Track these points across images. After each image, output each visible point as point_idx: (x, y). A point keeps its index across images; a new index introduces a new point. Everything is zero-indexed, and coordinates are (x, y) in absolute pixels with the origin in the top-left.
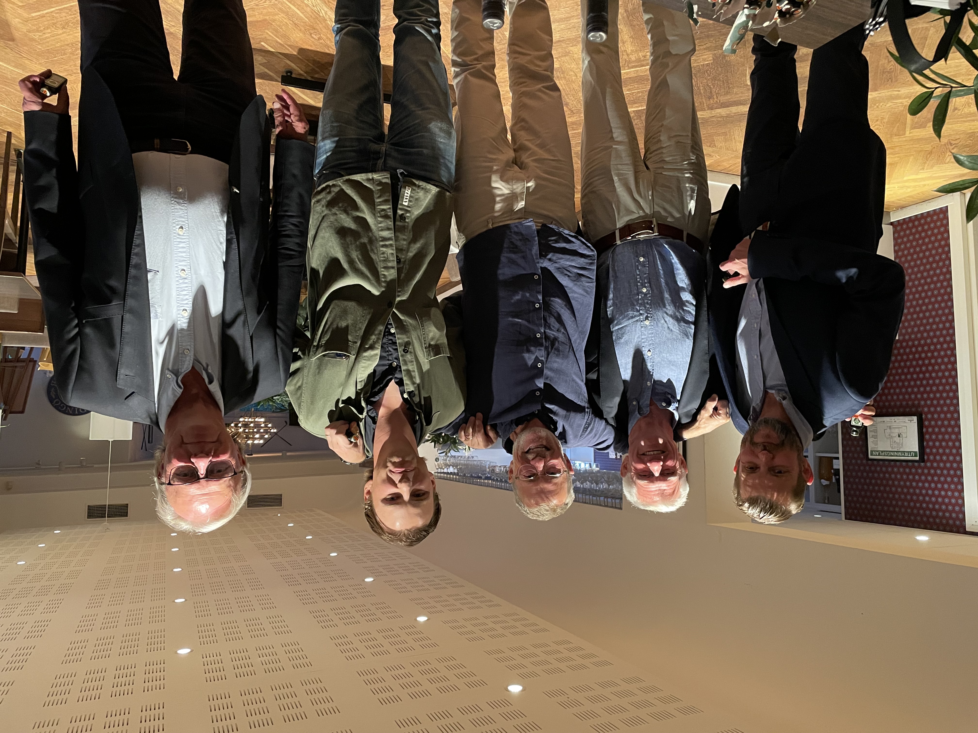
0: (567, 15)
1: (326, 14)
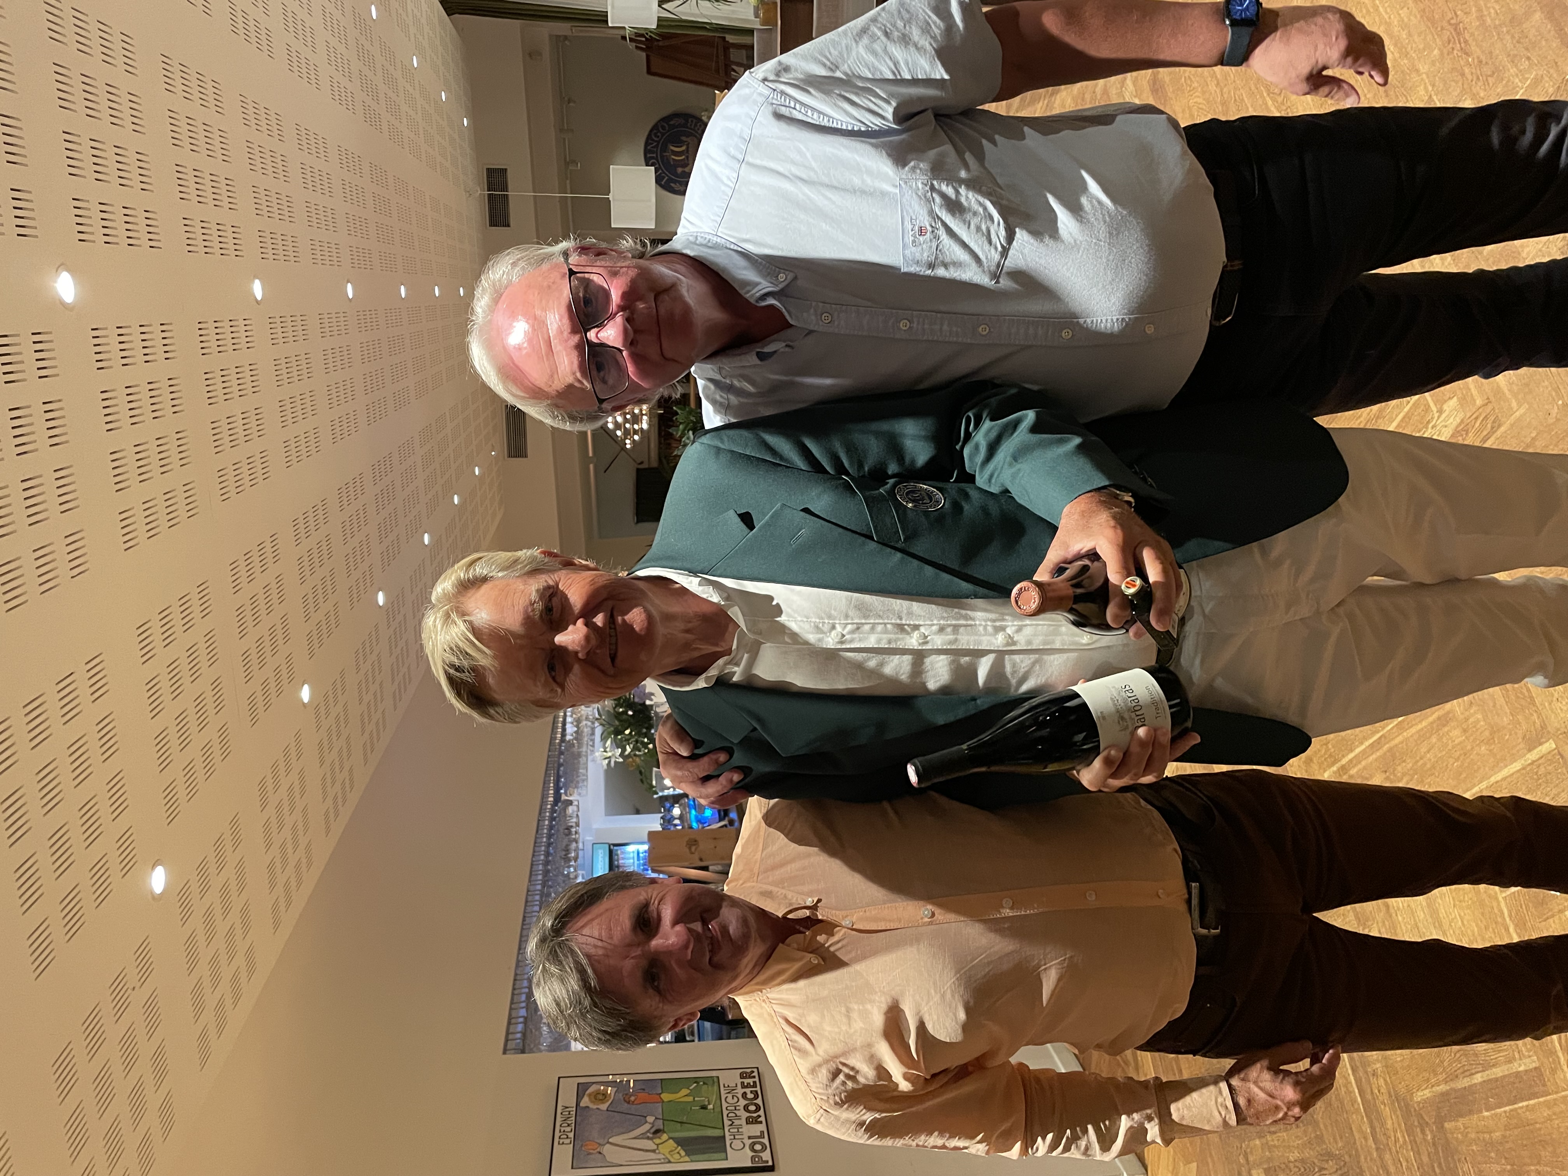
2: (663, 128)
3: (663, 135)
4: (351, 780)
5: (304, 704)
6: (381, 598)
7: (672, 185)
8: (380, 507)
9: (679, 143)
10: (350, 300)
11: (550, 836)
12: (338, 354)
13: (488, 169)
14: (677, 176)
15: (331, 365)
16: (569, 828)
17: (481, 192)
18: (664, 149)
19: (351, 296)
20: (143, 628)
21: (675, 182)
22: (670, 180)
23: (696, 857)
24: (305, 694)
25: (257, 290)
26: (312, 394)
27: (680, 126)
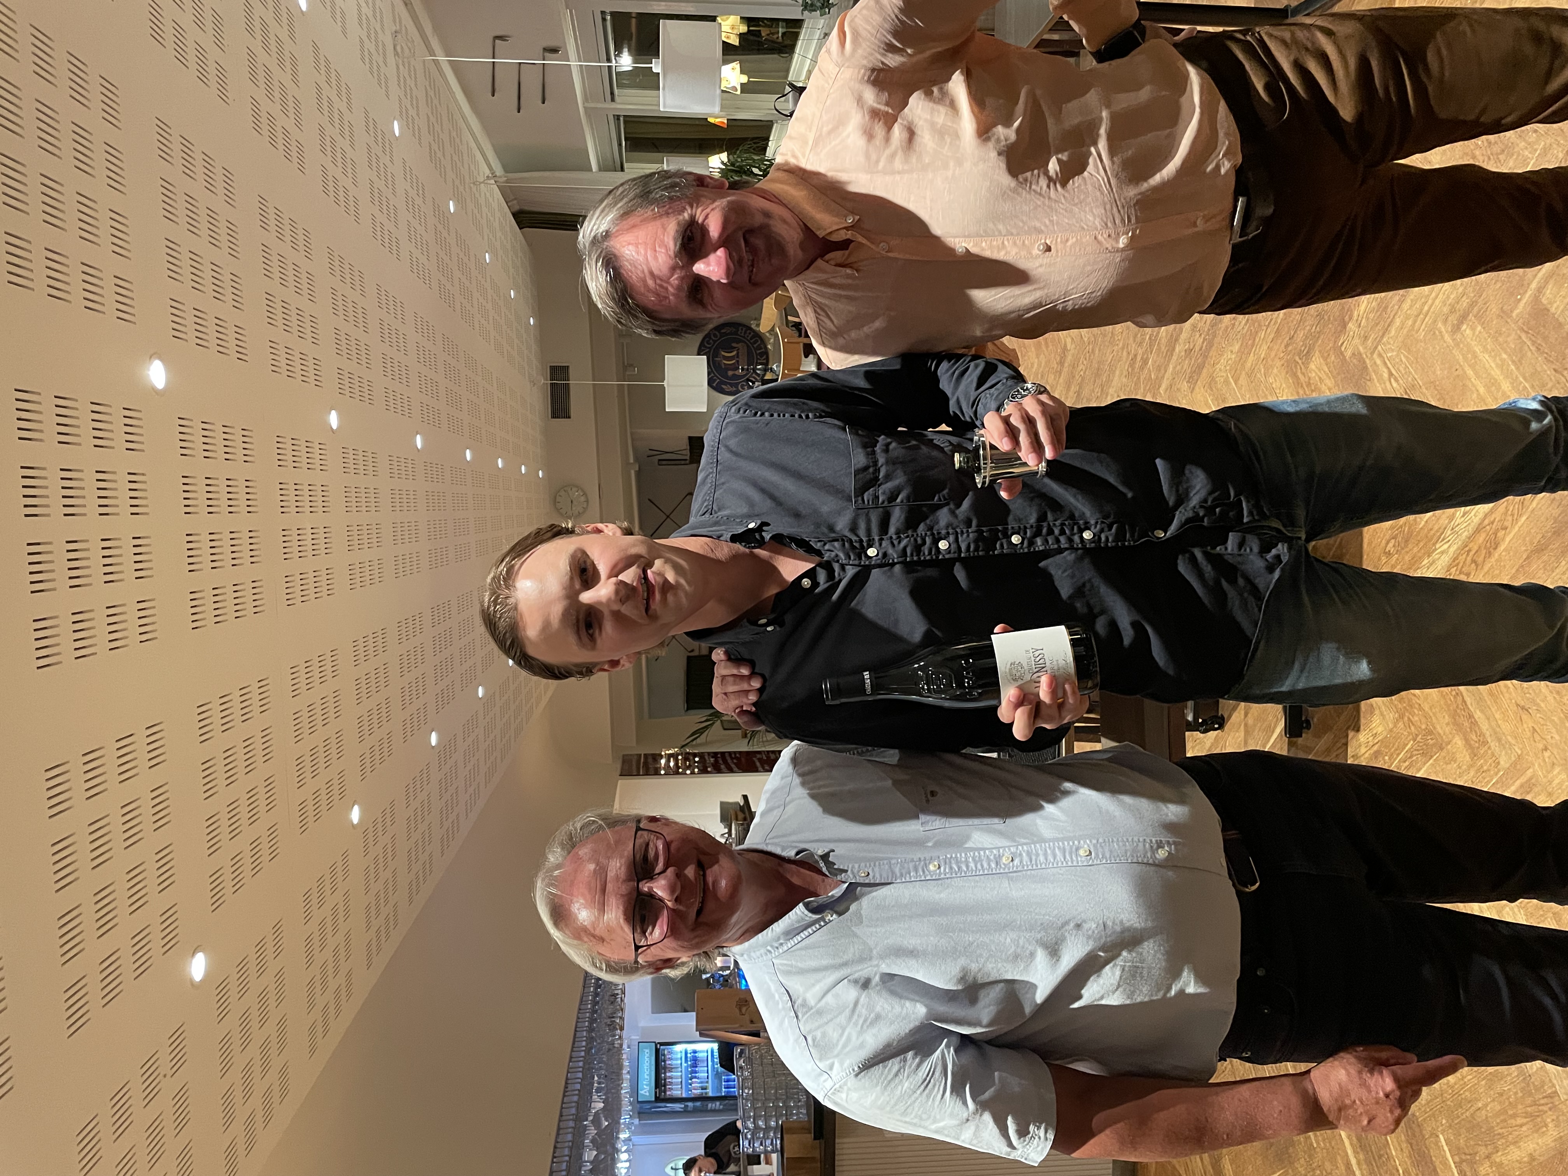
1: (1442, 553)
2: (715, 335)
3: (715, 342)
4: (395, 916)
5: (353, 824)
6: (434, 739)
7: (724, 386)
8: (437, 649)
9: (730, 349)
10: (419, 451)
11: (595, 1003)
12: (404, 496)
13: (551, 366)
14: (727, 377)
15: (398, 505)
16: (615, 995)
17: (544, 381)
18: (716, 354)
19: (419, 446)
20: (202, 708)
21: (726, 384)
22: (721, 382)
23: (747, 1018)
24: (355, 815)
25: (334, 420)
26: (378, 526)
27: (731, 334)
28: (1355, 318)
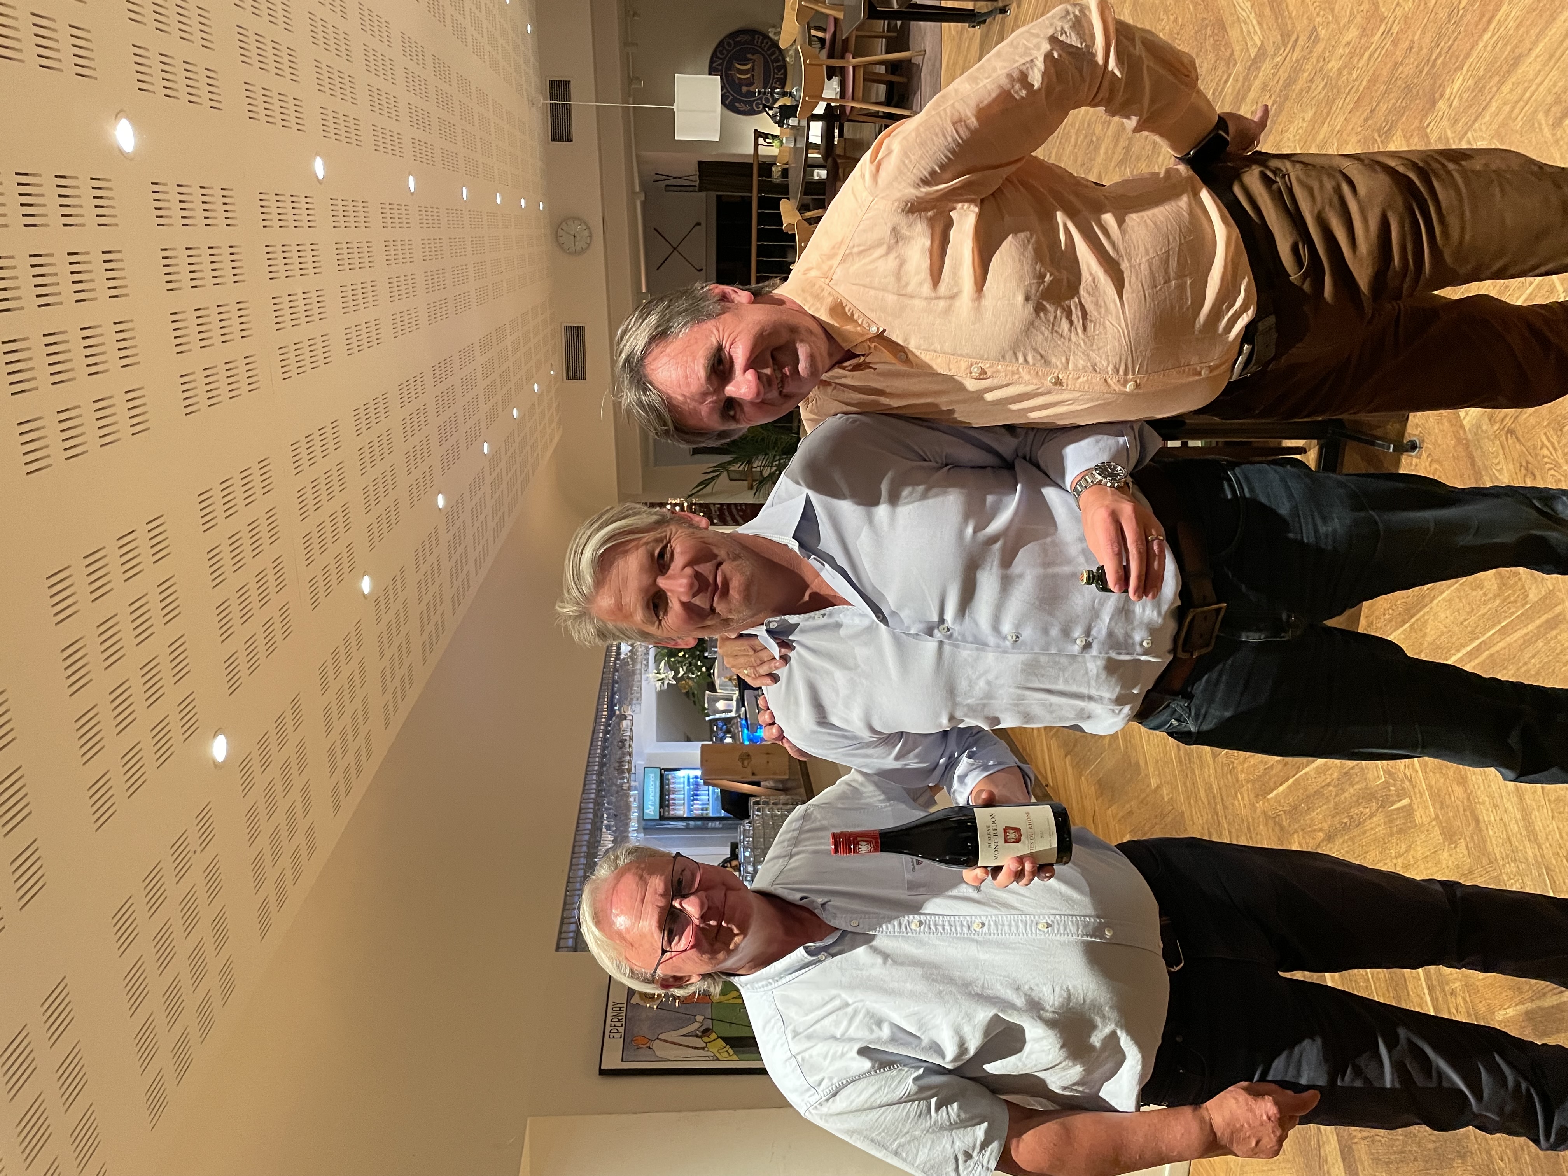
0: (1541, 837)
2: (729, 44)
3: (728, 52)
4: (410, 676)
5: (364, 595)
6: (441, 501)
7: (737, 104)
8: (441, 408)
9: (744, 61)
10: (412, 194)
11: (604, 748)
12: (400, 247)
13: (551, 82)
14: (740, 94)
15: (392, 257)
16: (623, 742)
17: (543, 101)
18: (730, 67)
19: (412, 189)
20: (204, 496)
21: (740, 101)
22: (735, 100)
23: (749, 771)
24: (366, 584)
25: (319, 167)
26: (373, 284)
27: (746, 43)
28: (1447, 96)
